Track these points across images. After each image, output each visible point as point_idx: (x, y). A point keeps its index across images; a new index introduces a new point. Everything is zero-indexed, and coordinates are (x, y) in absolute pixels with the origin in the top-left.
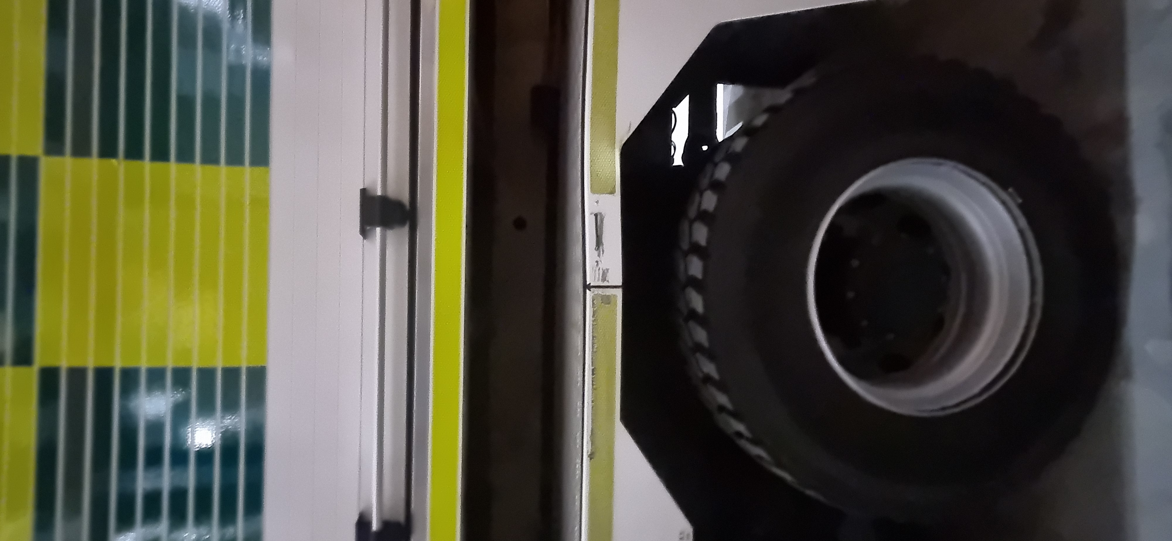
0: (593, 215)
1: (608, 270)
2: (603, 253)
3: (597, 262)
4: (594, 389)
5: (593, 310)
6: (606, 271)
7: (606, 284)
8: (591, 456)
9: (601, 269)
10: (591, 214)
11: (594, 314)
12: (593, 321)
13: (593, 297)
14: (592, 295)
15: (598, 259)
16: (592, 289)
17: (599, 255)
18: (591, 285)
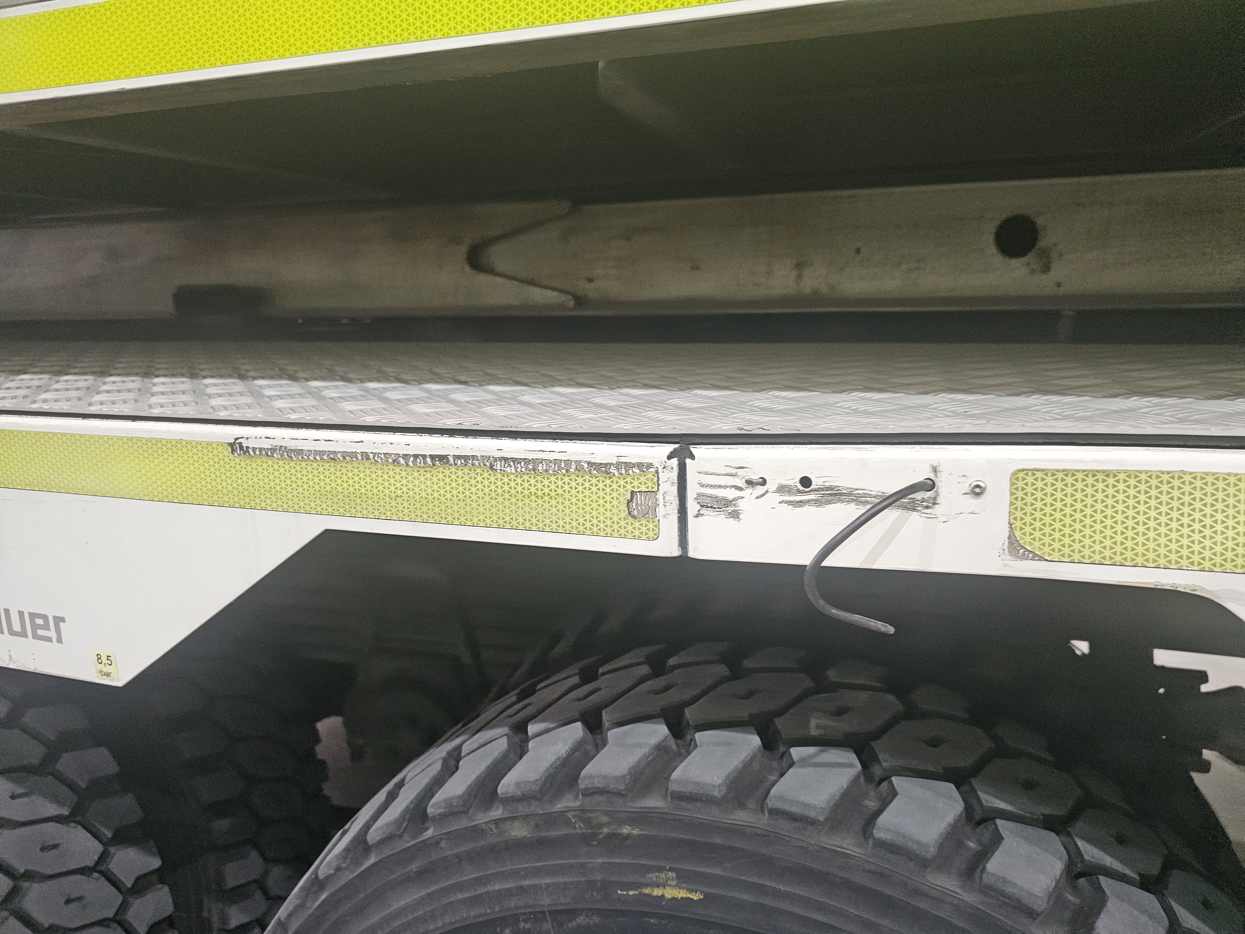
0: (932, 476)
1: (735, 515)
2: (789, 503)
3: (763, 482)
4: (395, 460)
5: (612, 464)
6: (730, 509)
7: (692, 507)
8: (236, 447)
9: (738, 493)
10: (935, 470)
11: (602, 468)
12: (578, 462)
13: (650, 465)
14: (656, 464)
15: (771, 486)
16: (675, 461)
17: (782, 489)
18: (688, 461)
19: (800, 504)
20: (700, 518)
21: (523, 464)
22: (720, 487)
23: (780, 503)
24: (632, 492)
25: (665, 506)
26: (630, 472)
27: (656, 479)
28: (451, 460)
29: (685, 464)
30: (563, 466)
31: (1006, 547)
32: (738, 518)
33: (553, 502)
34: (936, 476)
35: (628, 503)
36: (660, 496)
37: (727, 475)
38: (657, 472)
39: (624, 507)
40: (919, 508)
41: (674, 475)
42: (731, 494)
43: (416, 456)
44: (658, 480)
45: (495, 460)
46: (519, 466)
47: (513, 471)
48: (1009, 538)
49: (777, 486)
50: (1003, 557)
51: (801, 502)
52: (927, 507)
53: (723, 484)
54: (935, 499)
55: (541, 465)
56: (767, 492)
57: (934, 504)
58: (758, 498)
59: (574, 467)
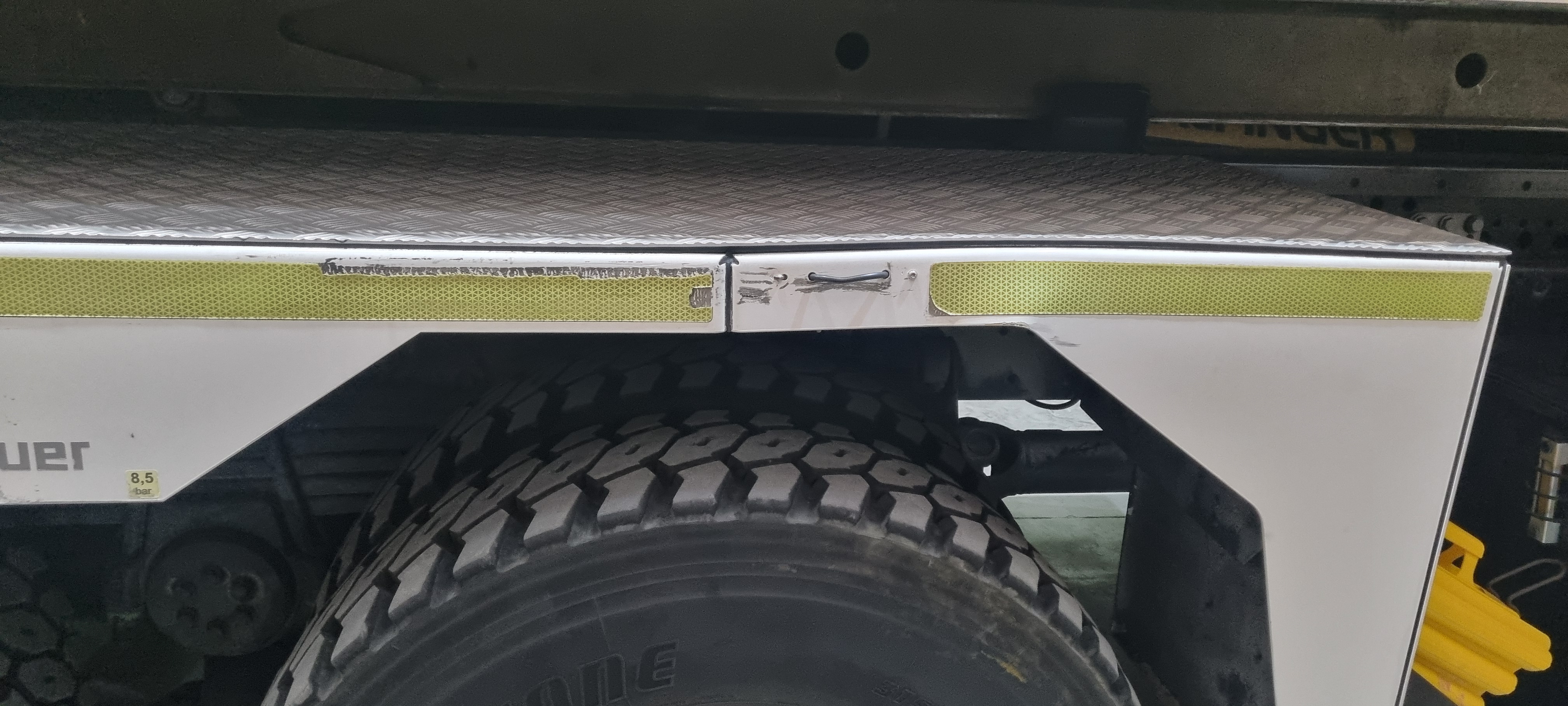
0: (887, 269)
1: (766, 301)
2: (802, 290)
3: (785, 278)
4: (493, 273)
5: (679, 270)
6: (763, 297)
7: (736, 297)
8: (328, 266)
9: (768, 286)
11: (671, 273)
12: (651, 268)
13: (707, 270)
14: (711, 269)
15: (791, 279)
16: (724, 265)
17: (797, 282)
18: (733, 265)
19: (810, 290)
20: (742, 304)
21: (606, 272)
22: (756, 282)
23: (796, 290)
24: (694, 290)
25: (717, 297)
26: (692, 275)
27: (711, 280)
28: (545, 271)
29: (731, 268)
30: (639, 272)
31: (928, 310)
32: (768, 302)
33: (631, 299)
34: (890, 269)
35: (690, 297)
36: (713, 291)
37: (761, 274)
38: (712, 274)
39: (686, 299)
40: (880, 289)
41: (723, 276)
42: (763, 287)
43: (513, 270)
44: (713, 280)
45: (583, 269)
46: (603, 273)
47: (599, 278)
48: (929, 304)
49: (794, 280)
50: (926, 315)
51: (809, 289)
52: (885, 288)
53: (758, 280)
54: (889, 283)
55: (621, 272)
56: (788, 284)
57: (889, 286)
58: (781, 288)
59: (648, 272)
